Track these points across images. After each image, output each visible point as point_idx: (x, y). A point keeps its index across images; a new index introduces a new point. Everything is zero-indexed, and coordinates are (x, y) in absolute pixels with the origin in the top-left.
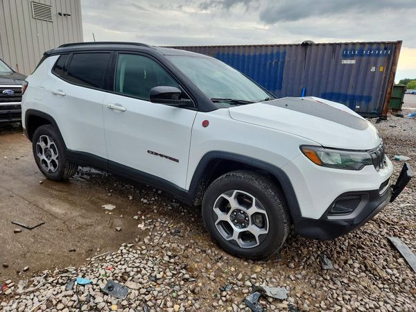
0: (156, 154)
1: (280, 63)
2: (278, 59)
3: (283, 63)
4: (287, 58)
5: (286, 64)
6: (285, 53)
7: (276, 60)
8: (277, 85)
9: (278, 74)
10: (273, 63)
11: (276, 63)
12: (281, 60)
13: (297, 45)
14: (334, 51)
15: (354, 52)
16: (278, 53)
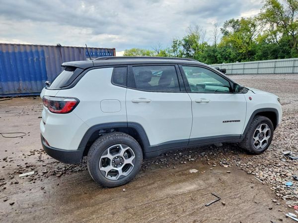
0: (228, 121)
1: (41, 59)
2: (39, 56)
3: (44, 59)
4: (46, 56)
5: (46, 60)
6: (43, 51)
7: (37, 57)
8: (43, 76)
9: (42, 68)
10: (35, 59)
11: (38, 59)
12: (41, 57)
13: (52, 47)
14: (80, 52)
15: (93, 53)
16: (37, 52)
